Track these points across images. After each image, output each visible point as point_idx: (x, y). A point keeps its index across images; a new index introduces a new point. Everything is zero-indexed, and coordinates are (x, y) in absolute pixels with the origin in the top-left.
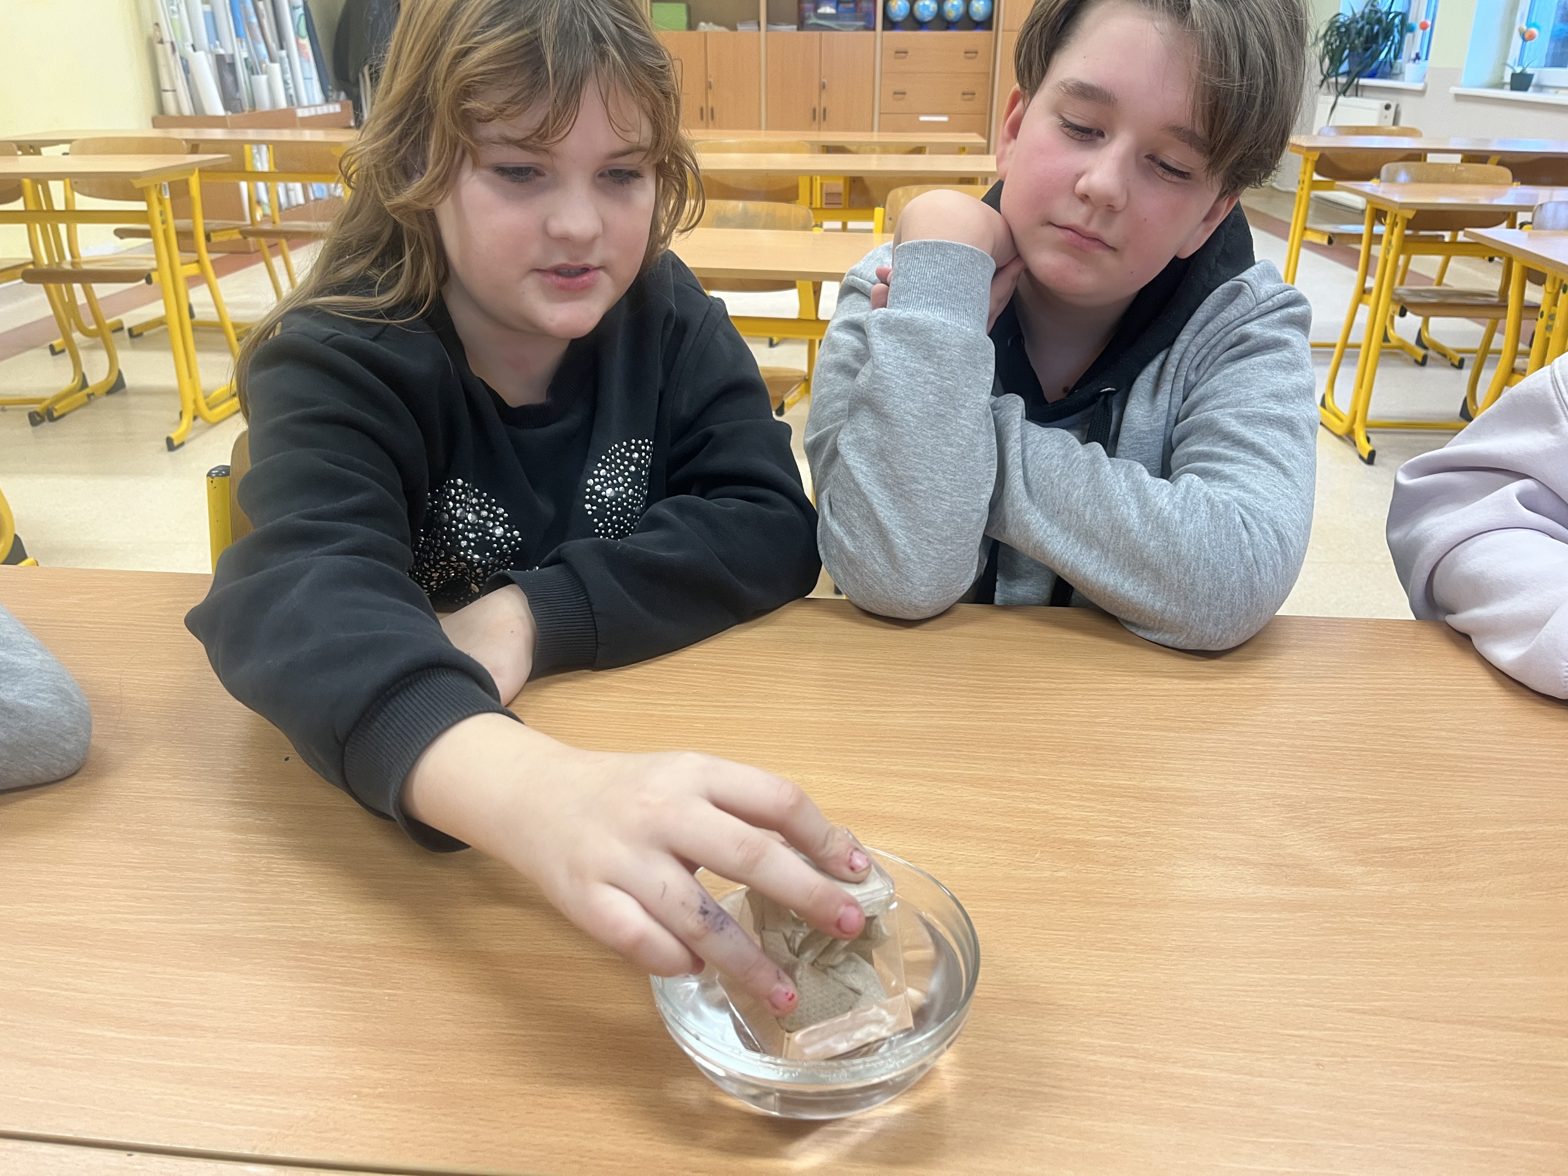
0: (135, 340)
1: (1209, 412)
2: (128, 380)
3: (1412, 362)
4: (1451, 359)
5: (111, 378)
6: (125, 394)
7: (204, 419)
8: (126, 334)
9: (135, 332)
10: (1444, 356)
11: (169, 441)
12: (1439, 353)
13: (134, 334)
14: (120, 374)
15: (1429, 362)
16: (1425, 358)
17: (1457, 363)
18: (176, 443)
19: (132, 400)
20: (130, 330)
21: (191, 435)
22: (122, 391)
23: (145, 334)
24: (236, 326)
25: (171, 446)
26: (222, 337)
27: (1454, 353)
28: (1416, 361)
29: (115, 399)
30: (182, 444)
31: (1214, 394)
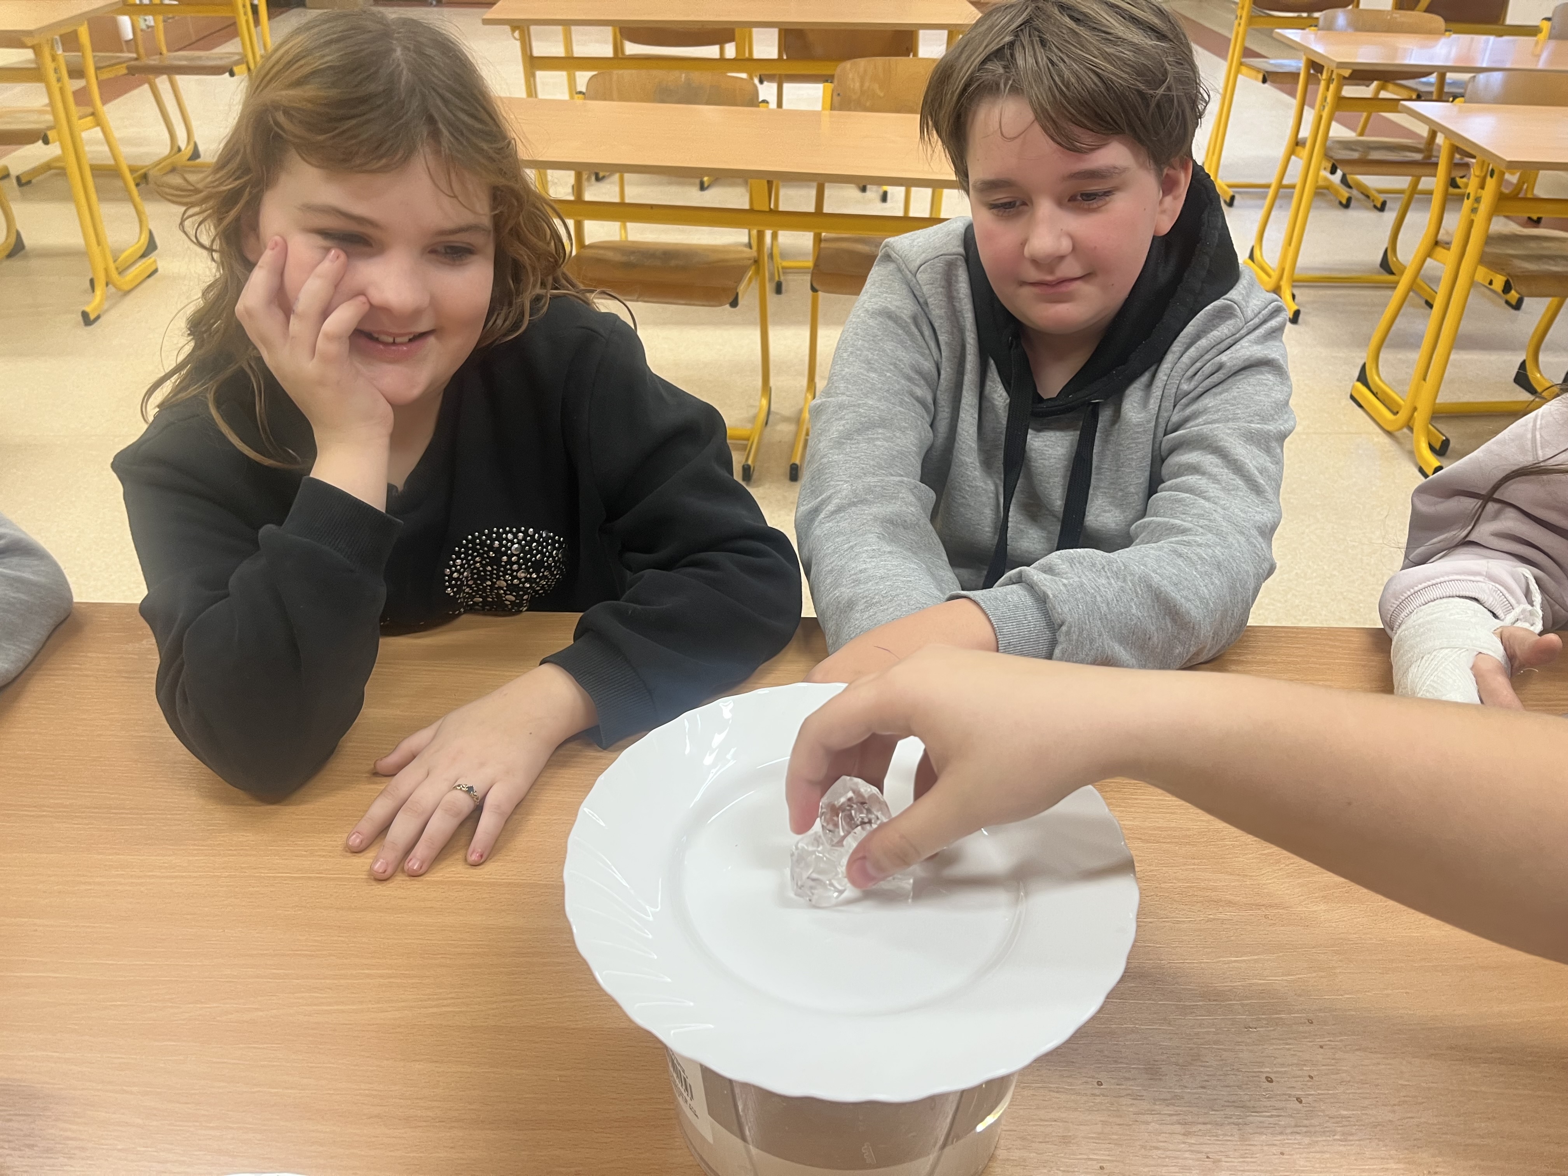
0: (25, 188)
1: (1200, 427)
2: (27, 241)
3: (1337, 202)
4: (1373, 201)
5: (9, 240)
6: (26, 257)
7: (115, 286)
8: (14, 181)
9: (24, 181)
10: (1368, 197)
11: (85, 315)
12: (1362, 193)
13: (22, 182)
14: (18, 235)
15: (1353, 204)
16: (1349, 200)
17: (1379, 205)
18: (92, 317)
19: (34, 263)
20: (18, 178)
21: (106, 306)
22: (22, 253)
23: (34, 181)
24: (132, 170)
25: (87, 320)
26: (119, 183)
27: (1376, 195)
28: (1341, 203)
29: (16, 264)
30: (98, 318)
31: (1205, 409)
